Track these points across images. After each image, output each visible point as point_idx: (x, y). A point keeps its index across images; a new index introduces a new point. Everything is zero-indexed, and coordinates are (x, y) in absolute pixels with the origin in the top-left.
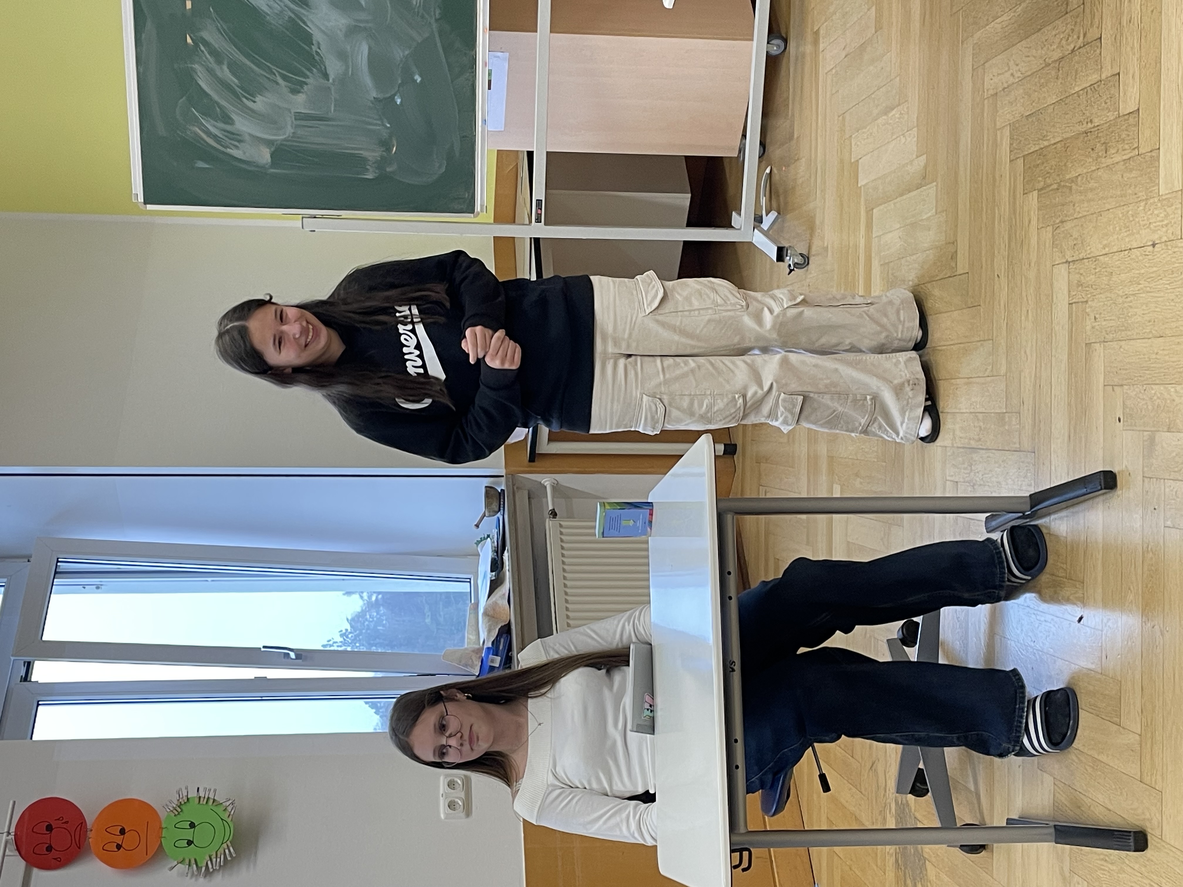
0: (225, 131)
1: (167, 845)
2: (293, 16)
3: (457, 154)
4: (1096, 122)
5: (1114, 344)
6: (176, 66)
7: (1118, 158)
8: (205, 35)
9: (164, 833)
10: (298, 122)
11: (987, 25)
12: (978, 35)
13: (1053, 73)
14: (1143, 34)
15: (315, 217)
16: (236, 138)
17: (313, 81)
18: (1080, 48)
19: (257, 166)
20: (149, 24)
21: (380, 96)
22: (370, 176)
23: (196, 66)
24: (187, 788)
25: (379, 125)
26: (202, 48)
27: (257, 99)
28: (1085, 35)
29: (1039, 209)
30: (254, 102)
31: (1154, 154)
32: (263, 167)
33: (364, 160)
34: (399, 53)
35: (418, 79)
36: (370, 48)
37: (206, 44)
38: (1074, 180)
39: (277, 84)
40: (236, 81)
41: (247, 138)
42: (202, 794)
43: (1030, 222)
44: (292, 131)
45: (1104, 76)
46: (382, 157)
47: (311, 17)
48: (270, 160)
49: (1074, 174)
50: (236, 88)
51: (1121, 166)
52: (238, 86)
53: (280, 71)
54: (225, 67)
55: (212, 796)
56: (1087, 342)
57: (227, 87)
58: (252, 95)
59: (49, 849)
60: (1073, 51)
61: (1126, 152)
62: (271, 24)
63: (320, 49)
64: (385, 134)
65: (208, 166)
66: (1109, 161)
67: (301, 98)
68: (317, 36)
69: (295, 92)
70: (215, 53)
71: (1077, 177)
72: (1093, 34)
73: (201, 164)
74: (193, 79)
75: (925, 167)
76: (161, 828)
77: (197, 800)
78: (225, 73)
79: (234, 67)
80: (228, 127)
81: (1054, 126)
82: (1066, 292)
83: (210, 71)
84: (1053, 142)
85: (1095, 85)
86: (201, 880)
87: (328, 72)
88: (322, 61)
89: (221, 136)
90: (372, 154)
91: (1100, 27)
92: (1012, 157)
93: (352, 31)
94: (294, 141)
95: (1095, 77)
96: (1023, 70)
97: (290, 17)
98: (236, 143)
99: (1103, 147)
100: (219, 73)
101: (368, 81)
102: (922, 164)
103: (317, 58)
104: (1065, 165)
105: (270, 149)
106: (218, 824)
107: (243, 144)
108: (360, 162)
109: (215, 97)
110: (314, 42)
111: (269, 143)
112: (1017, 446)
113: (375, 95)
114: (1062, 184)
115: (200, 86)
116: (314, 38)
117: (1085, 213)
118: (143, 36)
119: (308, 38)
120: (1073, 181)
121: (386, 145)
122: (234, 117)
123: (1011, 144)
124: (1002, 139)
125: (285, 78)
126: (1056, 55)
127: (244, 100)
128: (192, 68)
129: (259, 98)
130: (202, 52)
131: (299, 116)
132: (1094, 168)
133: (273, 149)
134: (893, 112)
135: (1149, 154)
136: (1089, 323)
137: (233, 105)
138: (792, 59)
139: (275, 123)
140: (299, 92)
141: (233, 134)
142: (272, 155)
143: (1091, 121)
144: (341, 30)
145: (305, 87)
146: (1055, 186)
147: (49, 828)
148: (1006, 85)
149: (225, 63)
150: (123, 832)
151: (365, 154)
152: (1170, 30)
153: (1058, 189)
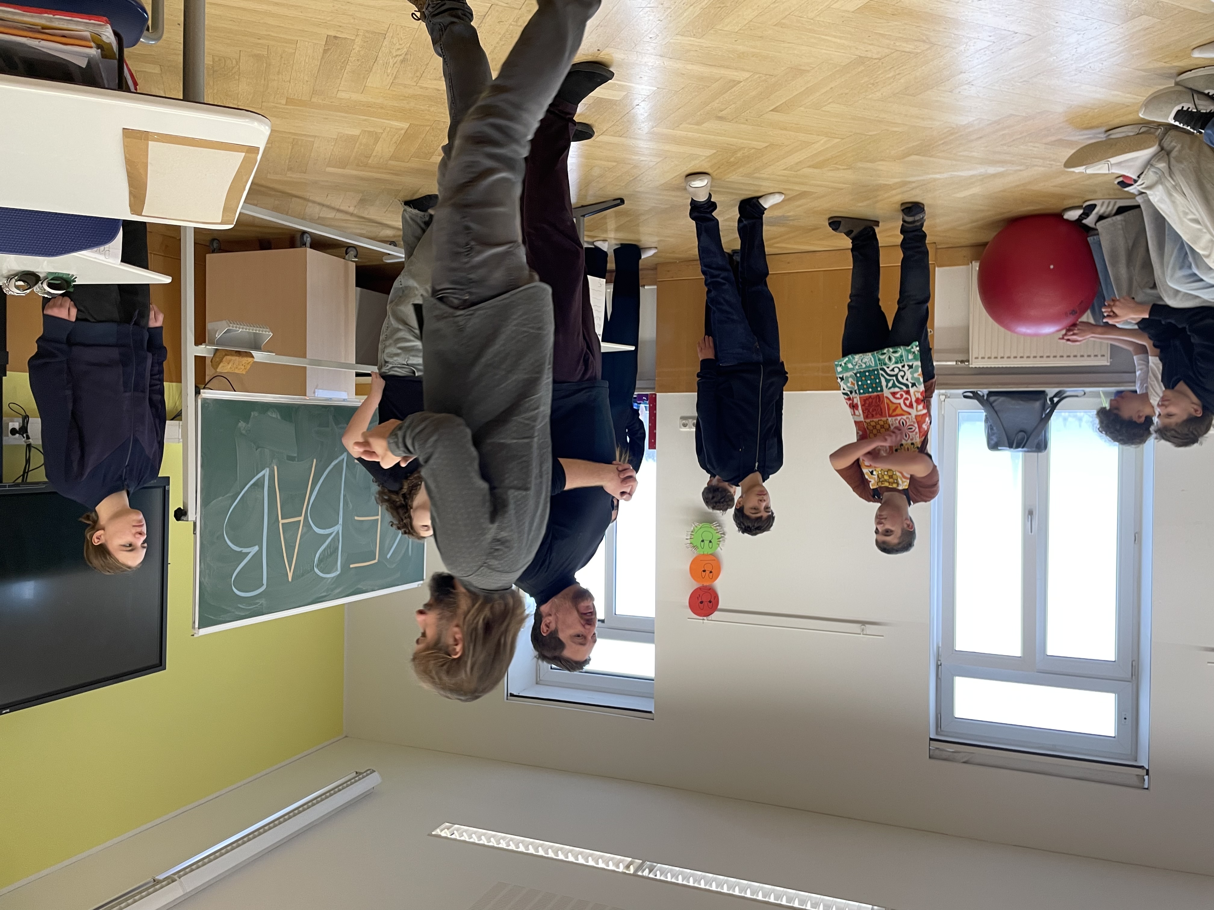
1: (711, 552)
9: (706, 553)
24: (685, 545)
42: (689, 537)
55: (690, 533)
59: (710, 602)
76: (703, 554)
77: (692, 540)
86: (726, 537)
106: (703, 530)
147: (701, 602)
150: (704, 571)
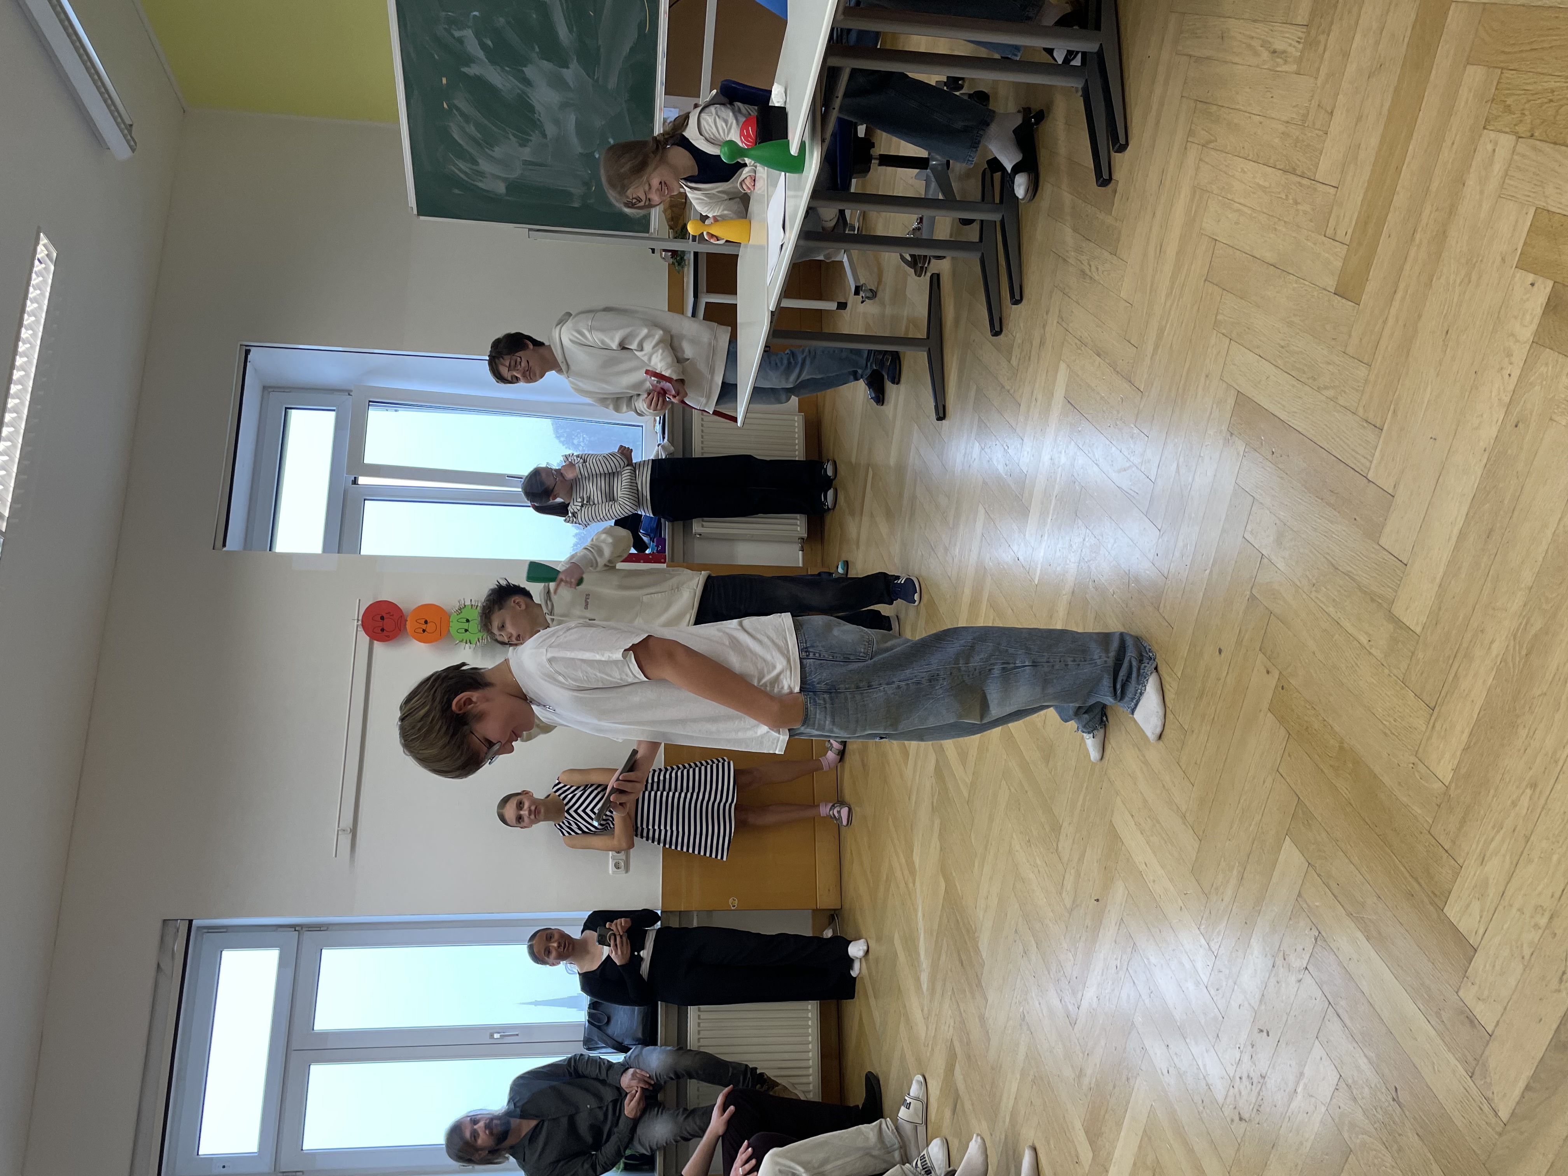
0: (473, 170)
1: (453, 630)
2: (520, 92)
6: (436, 123)
8: (456, 102)
10: (525, 167)
15: (538, 231)
16: (481, 174)
17: (535, 138)
19: (497, 194)
20: (416, 92)
21: (584, 152)
22: (576, 206)
23: (451, 124)
24: (464, 599)
25: (582, 171)
26: (455, 111)
27: (495, 149)
30: (494, 151)
32: (500, 195)
34: (598, 123)
36: (577, 118)
37: (458, 109)
39: (510, 139)
40: (479, 135)
41: (489, 175)
42: (473, 603)
44: (521, 172)
46: (584, 193)
47: (534, 94)
48: (505, 191)
50: (480, 140)
52: (482, 139)
53: (513, 132)
54: (472, 126)
57: (474, 140)
58: (491, 146)
59: (383, 630)
62: (505, 97)
63: (540, 116)
64: (587, 178)
65: (461, 193)
67: (527, 150)
68: (538, 107)
69: (522, 145)
70: (462, 114)
73: (457, 191)
74: (449, 133)
76: (449, 621)
77: (470, 607)
78: (471, 129)
79: (478, 126)
80: (475, 167)
83: (462, 129)
87: (546, 132)
88: (542, 125)
89: (468, 172)
90: (578, 191)
93: (564, 106)
94: (522, 179)
97: (519, 94)
98: (480, 178)
100: (468, 130)
101: (575, 141)
103: (538, 123)
105: (505, 183)
107: (485, 179)
108: (571, 196)
109: (465, 146)
110: (536, 112)
111: (505, 180)
113: (580, 151)
115: (454, 138)
116: (536, 109)
119: (531, 109)
121: (587, 185)
122: (480, 161)
125: (514, 135)
127: (487, 150)
128: (448, 125)
129: (497, 149)
130: (455, 114)
131: (525, 163)
133: (507, 184)
137: (479, 153)
139: (508, 165)
140: (525, 146)
141: (477, 171)
142: (507, 188)
144: (556, 104)
145: (530, 143)
147: (382, 618)
149: (472, 122)
150: (426, 622)
151: (572, 190)
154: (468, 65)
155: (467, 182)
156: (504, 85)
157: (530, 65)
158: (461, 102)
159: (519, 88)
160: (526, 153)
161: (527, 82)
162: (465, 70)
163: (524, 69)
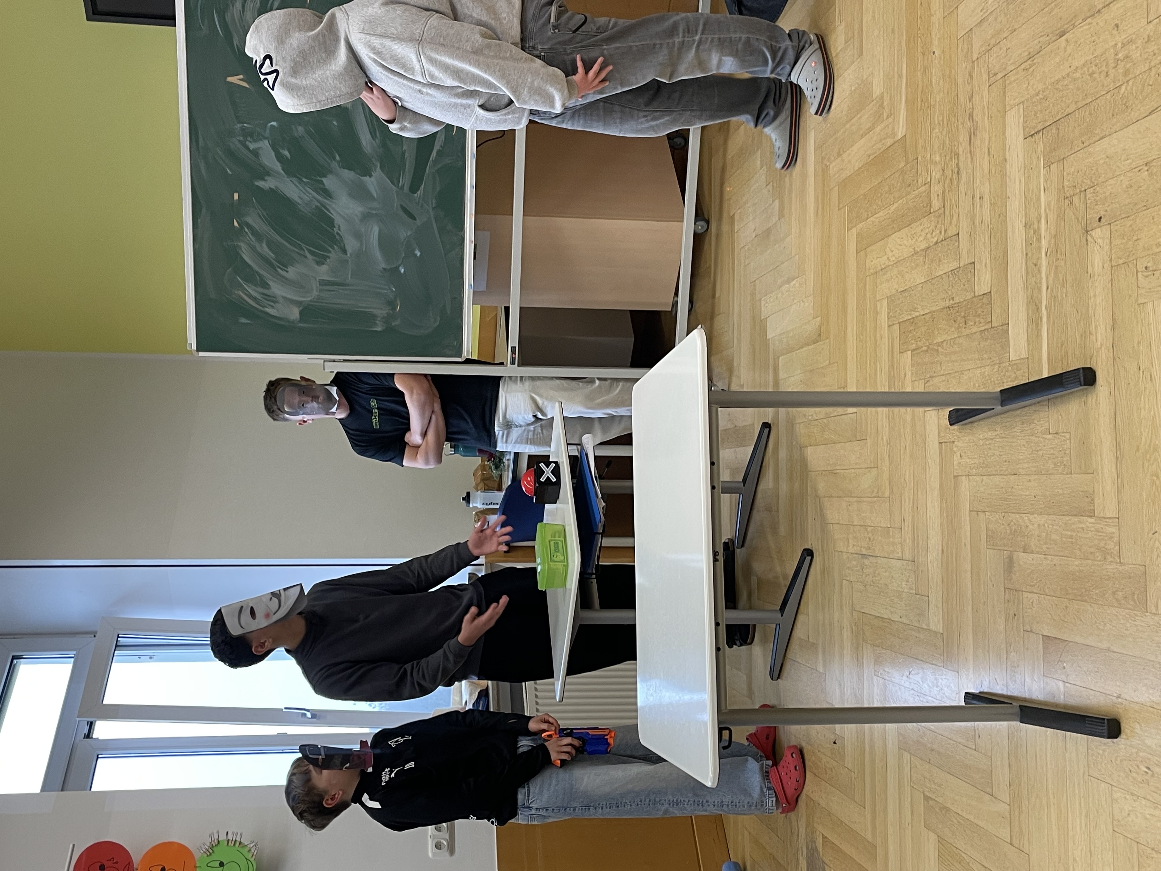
0: (263, 294)
2: (318, 205)
3: (449, 312)
4: (957, 300)
5: (978, 478)
6: (224, 244)
7: (974, 330)
8: (249, 220)
10: (322, 287)
11: (868, 218)
12: (860, 225)
13: (921, 259)
14: (993, 234)
15: (334, 361)
16: (272, 299)
17: (334, 255)
18: (942, 241)
19: (289, 322)
20: (204, 211)
21: (388, 267)
22: (379, 329)
23: (242, 244)
24: (218, 833)
25: (386, 289)
26: (246, 230)
27: (289, 269)
28: (946, 231)
29: (913, 365)
30: (287, 272)
31: (1005, 327)
32: (293, 322)
33: (374, 316)
34: (404, 233)
35: (418, 254)
36: (380, 231)
37: (249, 226)
38: (940, 344)
39: (306, 257)
40: (273, 255)
41: (281, 300)
43: (905, 375)
44: (317, 293)
45: (962, 265)
46: (388, 314)
47: (334, 206)
48: (299, 317)
49: (940, 340)
50: (272, 260)
51: (978, 335)
52: (274, 260)
53: (308, 247)
54: (264, 245)
55: (238, 839)
56: (955, 474)
57: (266, 259)
58: (285, 266)
60: (937, 243)
61: (981, 325)
62: (301, 211)
63: (339, 230)
64: (392, 296)
65: (249, 322)
66: (968, 332)
67: (324, 268)
68: (338, 220)
69: (320, 263)
70: (255, 233)
71: (942, 342)
72: (952, 231)
73: (243, 320)
74: (238, 253)
75: (820, 327)
77: (225, 843)
78: (264, 249)
79: (271, 244)
80: (266, 291)
81: (922, 301)
82: (936, 433)
83: (253, 248)
84: (922, 313)
85: (955, 271)
87: (346, 248)
88: (342, 240)
89: (259, 298)
90: (381, 312)
91: (957, 225)
92: (890, 323)
93: (366, 217)
94: (318, 302)
95: (954, 265)
96: (897, 255)
97: (317, 206)
98: (272, 304)
99: (963, 320)
100: (259, 250)
101: (378, 255)
102: (818, 324)
103: (338, 237)
104: (933, 332)
105: (299, 307)
106: (243, 863)
107: (277, 305)
108: (370, 318)
109: (256, 268)
110: (335, 225)
111: (298, 303)
112: (900, 555)
113: (383, 265)
114: (931, 346)
115: (244, 260)
116: (336, 222)
117: (951, 372)
118: (199, 220)
119: (331, 222)
120: (939, 346)
121: (391, 304)
122: (271, 283)
123: (889, 313)
124: (881, 308)
125: (312, 253)
126: (923, 246)
127: (279, 270)
128: (238, 246)
129: (291, 269)
130: (246, 233)
131: (323, 283)
132: (956, 336)
133: (301, 308)
134: (794, 282)
135: (1001, 328)
136: (956, 459)
137: (271, 275)
138: (713, 238)
139: (303, 287)
140: (323, 264)
141: (268, 296)
142: (301, 313)
143: (953, 299)
144: (357, 216)
145: (328, 260)
146: (925, 348)
148: (883, 267)
149: (265, 241)
151: (375, 311)
152: (1013, 232)
153: (927, 351)
154: (263, 179)
155: (257, 309)
156: (301, 199)
157: (330, 176)
158: (253, 220)
159: (318, 201)
160: (323, 272)
161: (327, 193)
162: (260, 184)
163: (324, 180)
